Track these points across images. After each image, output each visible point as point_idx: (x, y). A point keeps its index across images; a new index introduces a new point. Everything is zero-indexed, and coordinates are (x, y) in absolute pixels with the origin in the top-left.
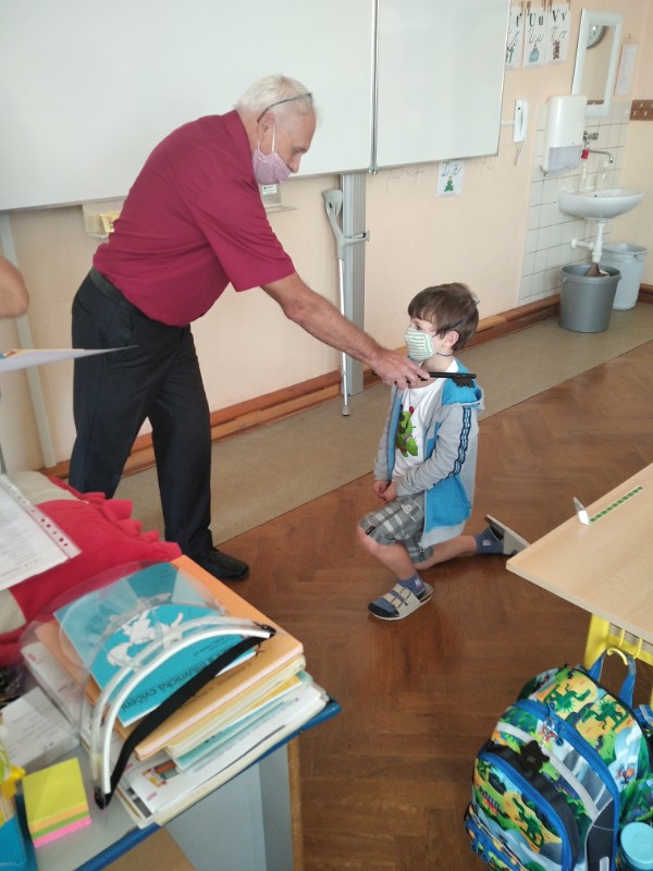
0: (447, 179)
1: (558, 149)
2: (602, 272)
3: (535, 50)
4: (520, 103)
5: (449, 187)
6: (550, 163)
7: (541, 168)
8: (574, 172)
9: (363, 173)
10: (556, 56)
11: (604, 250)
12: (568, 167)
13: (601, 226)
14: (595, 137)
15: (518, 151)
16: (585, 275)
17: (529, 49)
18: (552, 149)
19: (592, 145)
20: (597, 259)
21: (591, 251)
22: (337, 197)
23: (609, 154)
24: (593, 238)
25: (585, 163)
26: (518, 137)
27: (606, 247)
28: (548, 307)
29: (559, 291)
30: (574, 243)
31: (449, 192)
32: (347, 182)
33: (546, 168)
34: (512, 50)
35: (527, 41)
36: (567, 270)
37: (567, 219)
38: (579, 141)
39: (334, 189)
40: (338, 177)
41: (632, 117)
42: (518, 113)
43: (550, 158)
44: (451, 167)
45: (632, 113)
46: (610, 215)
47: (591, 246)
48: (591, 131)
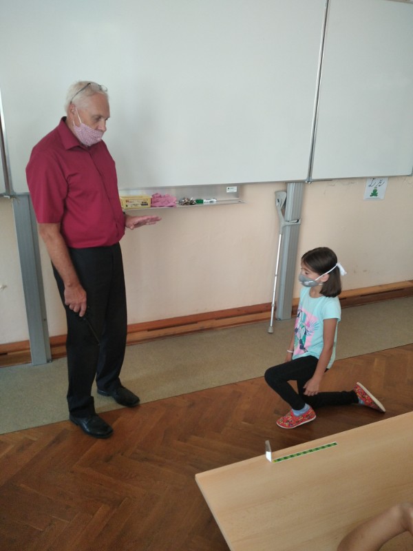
0: (373, 188)
5: (374, 193)
9: (302, 182)
22: (283, 196)
31: (373, 197)
32: (291, 188)
39: (281, 191)
40: (286, 183)
44: (377, 181)
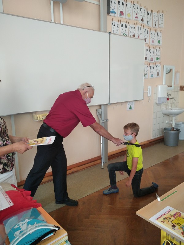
0: (130, 106)
1: (160, 98)
2: (175, 130)
3: (152, 74)
4: (149, 87)
5: (131, 108)
6: (158, 101)
7: (156, 103)
8: (165, 104)
9: (107, 105)
10: (158, 76)
11: (175, 124)
12: (163, 102)
13: (174, 117)
14: (170, 95)
15: (149, 99)
16: (170, 130)
17: (151, 74)
18: (158, 98)
19: (170, 97)
20: (174, 126)
21: (172, 124)
22: (100, 111)
23: (174, 99)
24: (172, 121)
25: (168, 101)
26: (149, 95)
27: (176, 123)
28: (161, 139)
29: (163, 135)
30: (167, 122)
32: (103, 107)
33: (157, 103)
34: (146, 74)
35: (150, 72)
36: (165, 129)
37: (165, 115)
38: (166, 96)
39: (99, 109)
40: (100, 106)
41: (180, 90)
42: (149, 89)
43: (158, 100)
44: (131, 103)
45: (180, 89)
46: (176, 114)
47: (172, 123)
48: (169, 93)
